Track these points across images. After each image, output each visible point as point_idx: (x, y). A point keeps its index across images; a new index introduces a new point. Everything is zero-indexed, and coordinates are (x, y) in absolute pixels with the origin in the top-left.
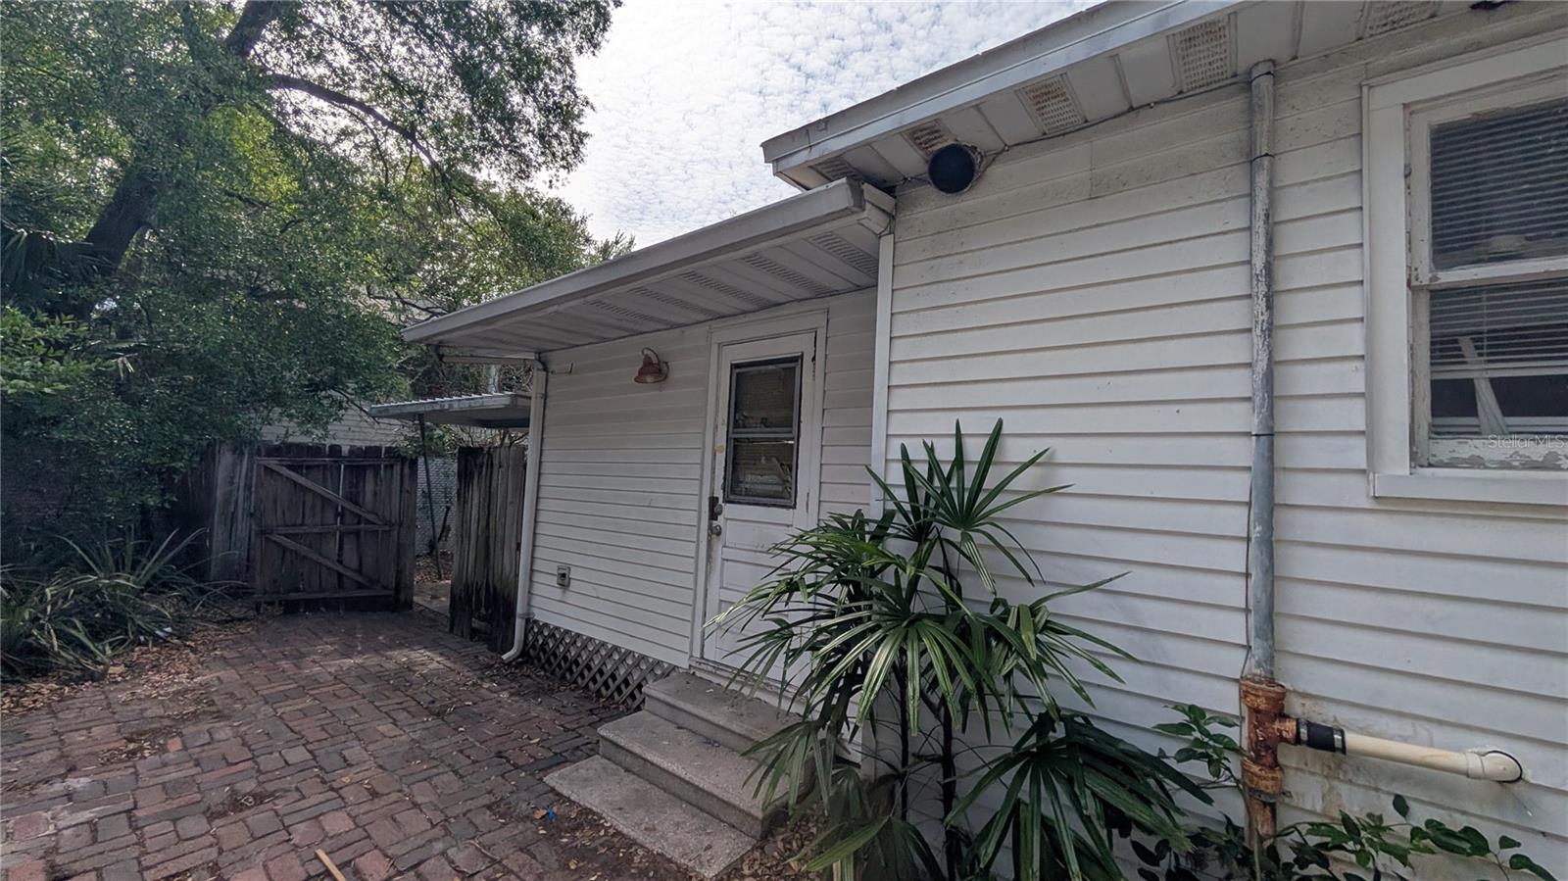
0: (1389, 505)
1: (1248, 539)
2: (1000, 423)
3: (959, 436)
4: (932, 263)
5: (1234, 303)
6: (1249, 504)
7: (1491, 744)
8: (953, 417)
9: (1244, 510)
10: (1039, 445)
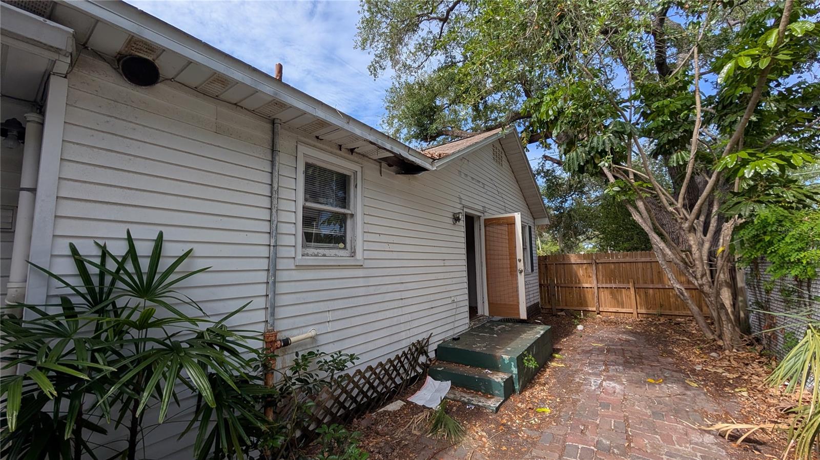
0: (299, 267)
1: (268, 283)
2: (161, 234)
3: (130, 239)
4: (108, 119)
5: (265, 197)
6: (268, 270)
7: (312, 328)
8: (125, 227)
9: (266, 273)
10: (187, 248)
